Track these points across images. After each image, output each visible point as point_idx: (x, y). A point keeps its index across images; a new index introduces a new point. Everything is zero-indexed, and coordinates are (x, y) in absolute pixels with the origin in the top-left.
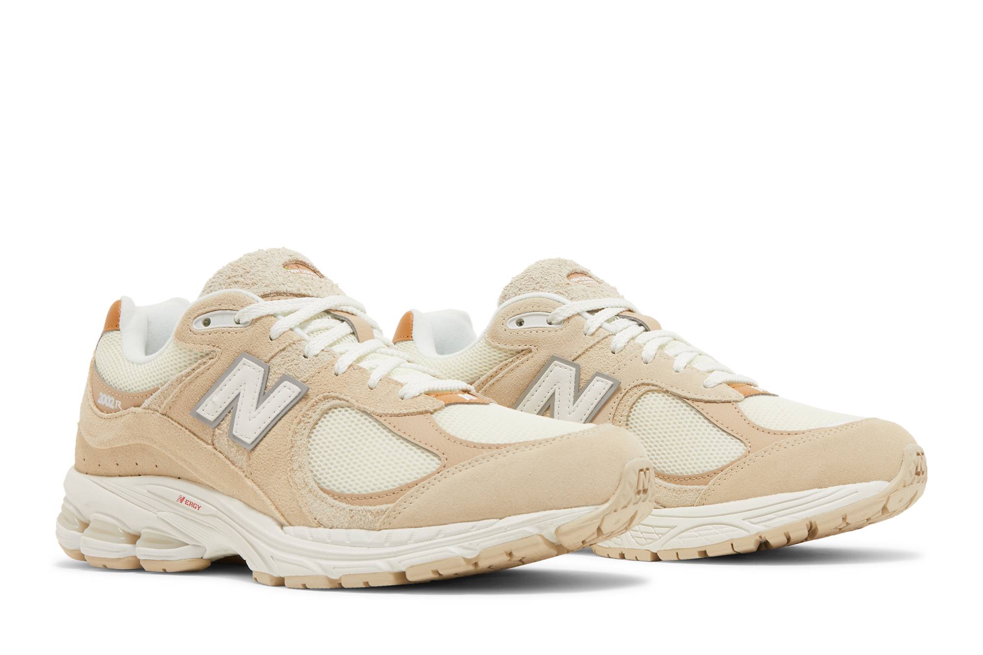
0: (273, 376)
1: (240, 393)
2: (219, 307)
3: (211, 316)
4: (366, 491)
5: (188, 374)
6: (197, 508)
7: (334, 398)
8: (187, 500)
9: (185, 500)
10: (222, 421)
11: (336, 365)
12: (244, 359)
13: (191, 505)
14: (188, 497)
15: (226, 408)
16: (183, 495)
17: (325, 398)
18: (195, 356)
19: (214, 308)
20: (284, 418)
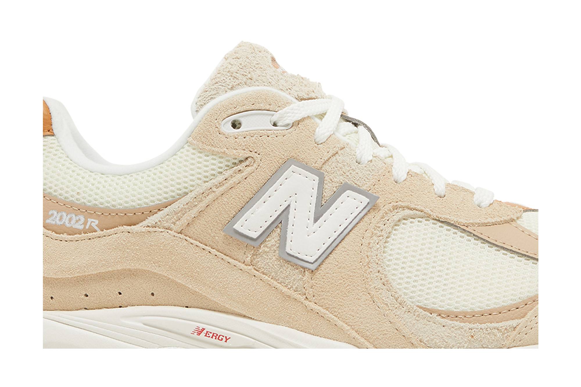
0: (328, 184)
1: (289, 205)
2: (253, 107)
3: (242, 117)
4: (479, 307)
5: (221, 184)
6: (224, 339)
7: (403, 208)
8: (207, 332)
9: (205, 331)
10: (267, 238)
11: (394, 173)
12: (293, 166)
13: (214, 337)
14: (208, 328)
15: (273, 223)
16: (201, 326)
17: (396, 208)
18: (227, 163)
19: (245, 108)
20: (353, 231)
